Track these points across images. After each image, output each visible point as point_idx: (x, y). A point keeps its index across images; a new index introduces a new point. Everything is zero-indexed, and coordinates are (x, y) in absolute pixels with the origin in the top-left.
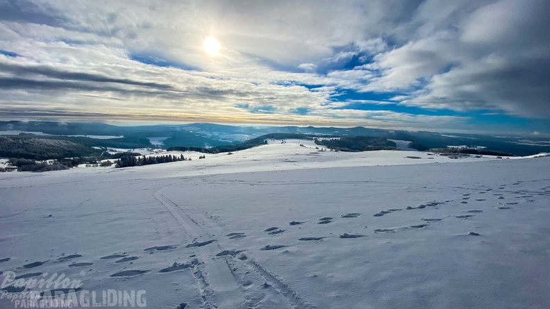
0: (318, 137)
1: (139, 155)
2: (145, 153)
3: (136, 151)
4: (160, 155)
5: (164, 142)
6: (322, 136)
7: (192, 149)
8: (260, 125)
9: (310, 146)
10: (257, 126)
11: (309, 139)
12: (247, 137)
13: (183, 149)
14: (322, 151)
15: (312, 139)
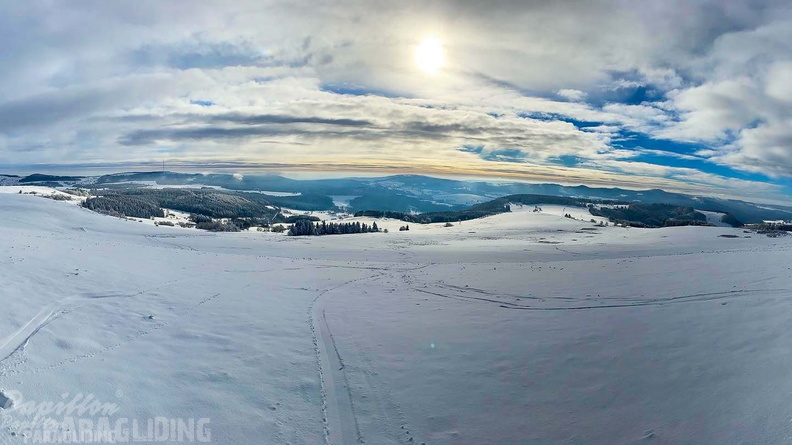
0: (595, 202)
1: (318, 220)
2: (325, 218)
3: (315, 214)
4: (345, 222)
5: (351, 202)
6: (600, 202)
7: (389, 215)
8: (500, 179)
9: (582, 216)
10: (494, 181)
11: (579, 206)
12: (476, 199)
13: (377, 215)
14: (601, 225)
15: (585, 206)
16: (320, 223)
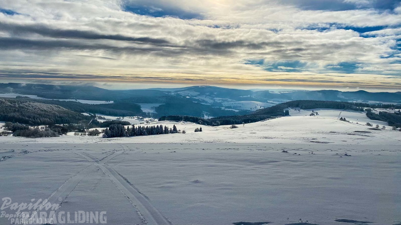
0: (374, 106)
1: (128, 124)
2: (134, 122)
3: (126, 119)
4: (150, 125)
5: (157, 109)
6: (379, 107)
7: (187, 119)
9: (357, 122)
10: (275, 89)
11: (356, 110)
12: (259, 105)
13: (177, 119)
15: (362, 110)
16: (130, 127)
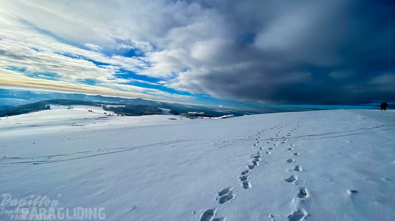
0: (106, 104)
6: (109, 104)
8: (41, 90)
10: (37, 91)
11: (97, 106)
12: (21, 102)
14: (110, 115)
15: (100, 106)
